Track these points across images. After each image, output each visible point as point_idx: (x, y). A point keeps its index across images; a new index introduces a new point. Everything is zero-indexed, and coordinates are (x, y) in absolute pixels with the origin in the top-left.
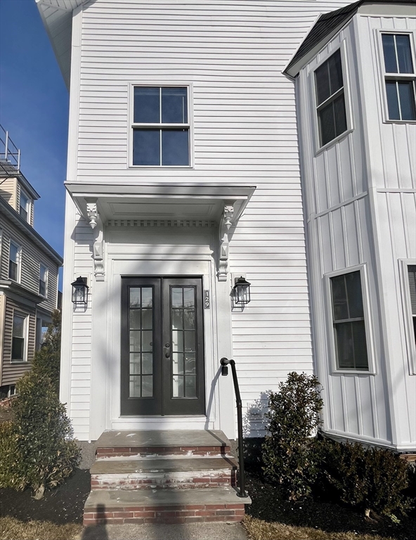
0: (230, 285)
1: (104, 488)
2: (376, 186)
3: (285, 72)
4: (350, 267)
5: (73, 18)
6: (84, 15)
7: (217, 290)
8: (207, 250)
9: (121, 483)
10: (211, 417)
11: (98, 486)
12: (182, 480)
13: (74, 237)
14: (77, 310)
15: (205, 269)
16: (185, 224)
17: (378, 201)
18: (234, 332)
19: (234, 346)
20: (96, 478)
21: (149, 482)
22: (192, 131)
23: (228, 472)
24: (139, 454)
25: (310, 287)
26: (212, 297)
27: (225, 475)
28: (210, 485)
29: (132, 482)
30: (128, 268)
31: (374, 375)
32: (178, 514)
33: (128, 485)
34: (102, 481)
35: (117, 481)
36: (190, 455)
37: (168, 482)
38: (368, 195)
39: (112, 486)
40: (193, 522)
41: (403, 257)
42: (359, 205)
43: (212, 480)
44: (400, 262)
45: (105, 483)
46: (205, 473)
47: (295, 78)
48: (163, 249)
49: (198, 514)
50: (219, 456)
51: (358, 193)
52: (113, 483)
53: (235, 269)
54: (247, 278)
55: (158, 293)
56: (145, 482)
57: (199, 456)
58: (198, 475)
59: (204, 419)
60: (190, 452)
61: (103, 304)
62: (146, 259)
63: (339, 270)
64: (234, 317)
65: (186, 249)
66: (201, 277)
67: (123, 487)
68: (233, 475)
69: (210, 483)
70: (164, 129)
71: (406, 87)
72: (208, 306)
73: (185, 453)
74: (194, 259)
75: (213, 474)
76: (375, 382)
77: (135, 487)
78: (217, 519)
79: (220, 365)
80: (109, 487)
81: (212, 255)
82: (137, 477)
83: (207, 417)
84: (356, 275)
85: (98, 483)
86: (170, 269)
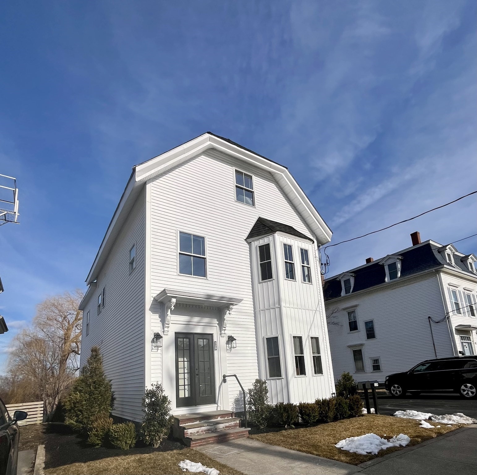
0: (225, 339)
1: (190, 435)
2: (283, 304)
3: (245, 240)
4: (274, 335)
5: (147, 185)
6: (152, 185)
7: (220, 341)
8: (215, 322)
9: (198, 432)
10: (219, 404)
11: (188, 435)
12: (221, 427)
13: (150, 310)
14: (153, 350)
15: (214, 330)
16: (206, 308)
17: (284, 310)
18: (228, 362)
19: (228, 369)
20: (187, 432)
21: (208, 430)
22: (208, 260)
23: (238, 422)
24: (198, 421)
25: (257, 341)
26: (218, 344)
27: (237, 423)
28: (232, 428)
29: (202, 431)
30: (179, 328)
31: (283, 379)
32: (226, 438)
33: (200, 433)
34: (189, 432)
35: (196, 432)
36: (219, 419)
37: (216, 429)
38: (280, 307)
39: (194, 434)
40: (231, 440)
41: (291, 333)
42: (277, 310)
43: (232, 426)
44: (291, 335)
45: (191, 433)
46: (230, 423)
47: (249, 243)
48: (196, 319)
49: (233, 437)
50: (231, 418)
51: (277, 306)
52: (194, 433)
53: (229, 331)
54: (234, 336)
55: (192, 341)
56: (207, 430)
57: (223, 419)
58: (227, 424)
59: (216, 405)
60: (219, 417)
61: (168, 347)
62: (188, 324)
63: (270, 335)
64: (227, 355)
65: (206, 320)
66: (212, 335)
67: (198, 434)
68: (240, 423)
69: (232, 427)
70: (194, 256)
71: (291, 265)
72: (216, 349)
73: (217, 418)
74: (209, 325)
75: (232, 423)
76: (284, 381)
77: (203, 433)
78: (240, 438)
79: (222, 378)
80: (192, 435)
81: (218, 324)
82: (204, 428)
83: (217, 404)
84: (276, 339)
85: (188, 433)
86: (198, 330)
